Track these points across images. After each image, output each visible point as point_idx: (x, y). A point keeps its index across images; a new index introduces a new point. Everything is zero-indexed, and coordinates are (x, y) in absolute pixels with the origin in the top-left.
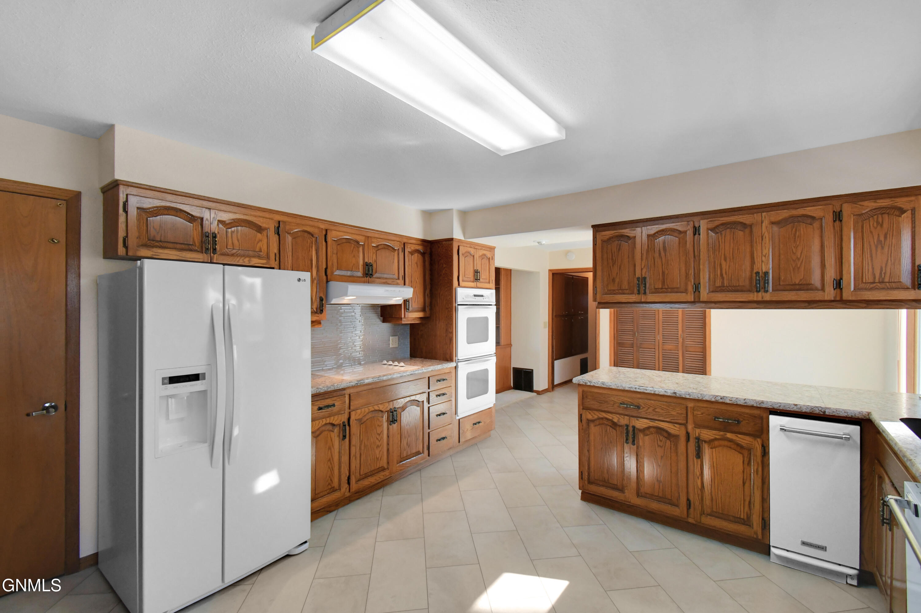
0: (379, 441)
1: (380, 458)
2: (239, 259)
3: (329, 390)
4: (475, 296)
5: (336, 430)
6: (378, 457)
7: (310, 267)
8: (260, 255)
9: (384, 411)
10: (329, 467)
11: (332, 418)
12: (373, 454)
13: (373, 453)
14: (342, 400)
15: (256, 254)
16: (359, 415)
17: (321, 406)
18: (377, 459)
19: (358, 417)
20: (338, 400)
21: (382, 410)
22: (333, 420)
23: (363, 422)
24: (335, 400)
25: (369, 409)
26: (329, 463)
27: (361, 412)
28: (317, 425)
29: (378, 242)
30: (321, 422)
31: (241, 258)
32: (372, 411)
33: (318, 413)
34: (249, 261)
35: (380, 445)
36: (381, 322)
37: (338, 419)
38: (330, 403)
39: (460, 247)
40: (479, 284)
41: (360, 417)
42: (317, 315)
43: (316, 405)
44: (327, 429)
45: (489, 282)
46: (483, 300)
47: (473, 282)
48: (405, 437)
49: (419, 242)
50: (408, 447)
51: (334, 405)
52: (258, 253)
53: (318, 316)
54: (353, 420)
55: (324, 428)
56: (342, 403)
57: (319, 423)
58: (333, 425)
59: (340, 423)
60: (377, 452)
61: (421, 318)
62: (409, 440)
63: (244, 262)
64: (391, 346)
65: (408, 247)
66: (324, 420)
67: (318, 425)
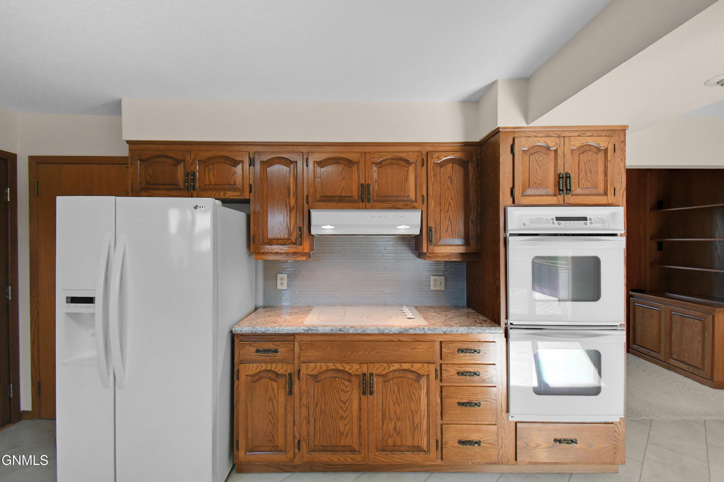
0: (345, 412)
1: (345, 434)
2: (216, 193)
3: (268, 332)
4: (558, 219)
5: (282, 381)
6: (342, 430)
7: (287, 195)
8: (235, 187)
9: (352, 373)
10: (270, 421)
11: (274, 365)
12: (335, 426)
13: (334, 423)
14: (288, 346)
15: (231, 187)
16: (313, 370)
17: (260, 348)
18: (342, 434)
19: (310, 372)
20: (282, 346)
21: (350, 372)
22: (276, 367)
23: (319, 380)
24: (278, 346)
25: (328, 367)
26: (270, 417)
27: (316, 368)
28: (254, 369)
29: (381, 158)
30: (260, 367)
31: (216, 192)
32: (332, 370)
33: (256, 355)
34: (224, 194)
35: (346, 417)
36: (416, 258)
37: (282, 368)
38: (272, 347)
39: (516, 140)
40: (570, 199)
41: (315, 372)
42: (295, 246)
43: (253, 347)
44: (268, 376)
45: (605, 193)
46: (585, 226)
47: (555, 195)
48: (390, 418)
49: (457, 148)
50: (398, 435)
51: (276, 351)
52: (233, 187)
53: (297, 248)
54: (304, 374)
55: (264, 374)
56: (288, 351)
57: (257, 367)
58: (277, 374)
59: (285, 373)
60: (341, 424)
61: (462, 254)
62: (397, 425)
63: (220, 196)
64: (432, 288)
65: (434, 156)
66: (264, 365)
67: (256, 370)
